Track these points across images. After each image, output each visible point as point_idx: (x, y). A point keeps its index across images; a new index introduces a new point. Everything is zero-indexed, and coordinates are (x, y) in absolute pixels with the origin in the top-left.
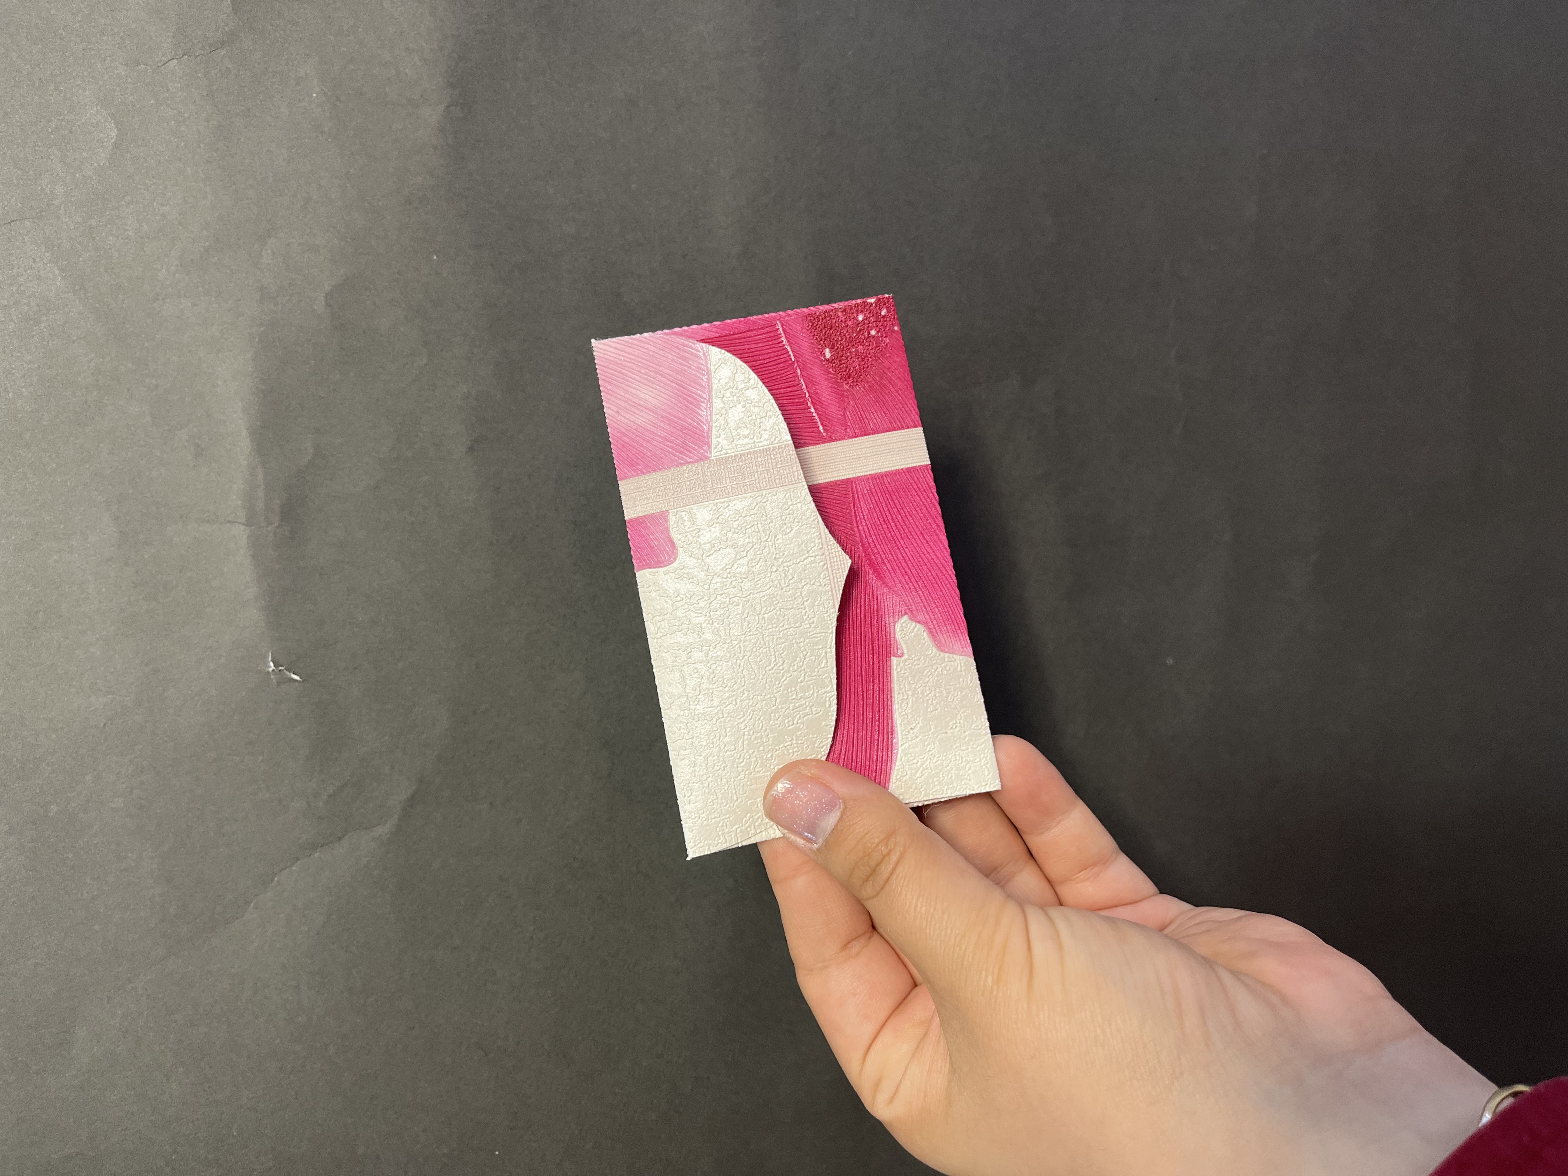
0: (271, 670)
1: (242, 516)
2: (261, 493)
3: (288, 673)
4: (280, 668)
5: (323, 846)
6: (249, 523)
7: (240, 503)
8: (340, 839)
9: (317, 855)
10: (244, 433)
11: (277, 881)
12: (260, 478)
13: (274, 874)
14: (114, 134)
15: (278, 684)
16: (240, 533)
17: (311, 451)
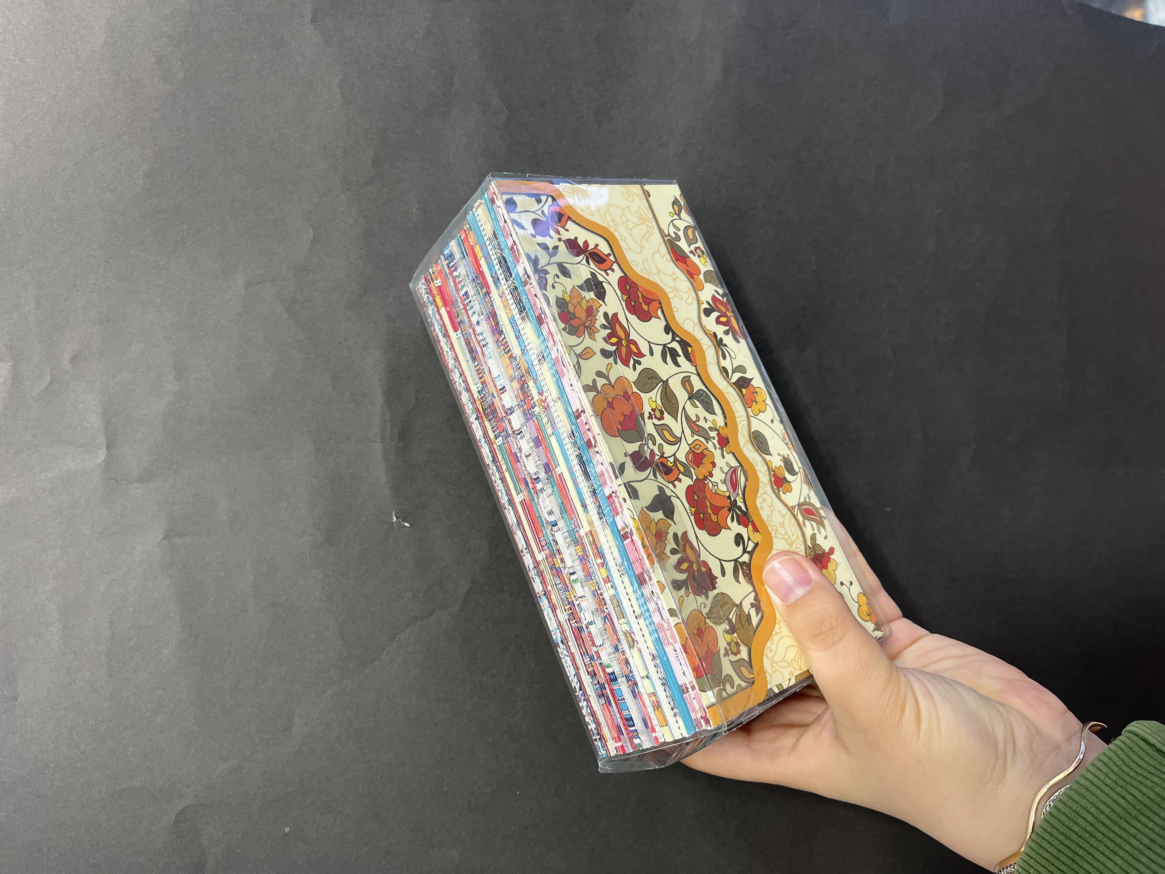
0: (394, 521)
1: (379, 437)
2: (388, 425)
3: (403, 522)
4: (400, 520)
5: (422, 618)
6: (382, 442)
7: (377, 431)
8: (431, 614)
9: (418, 624)
10: (379, 392)
11: (399, 638)
12: (388, 417)
13: (397, 634)
14: (311, 236)
15: (398, 528)
16: (377, 448)
17: (414, 402)
